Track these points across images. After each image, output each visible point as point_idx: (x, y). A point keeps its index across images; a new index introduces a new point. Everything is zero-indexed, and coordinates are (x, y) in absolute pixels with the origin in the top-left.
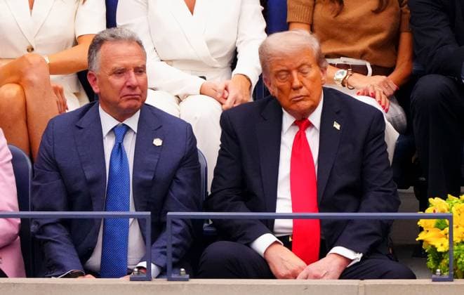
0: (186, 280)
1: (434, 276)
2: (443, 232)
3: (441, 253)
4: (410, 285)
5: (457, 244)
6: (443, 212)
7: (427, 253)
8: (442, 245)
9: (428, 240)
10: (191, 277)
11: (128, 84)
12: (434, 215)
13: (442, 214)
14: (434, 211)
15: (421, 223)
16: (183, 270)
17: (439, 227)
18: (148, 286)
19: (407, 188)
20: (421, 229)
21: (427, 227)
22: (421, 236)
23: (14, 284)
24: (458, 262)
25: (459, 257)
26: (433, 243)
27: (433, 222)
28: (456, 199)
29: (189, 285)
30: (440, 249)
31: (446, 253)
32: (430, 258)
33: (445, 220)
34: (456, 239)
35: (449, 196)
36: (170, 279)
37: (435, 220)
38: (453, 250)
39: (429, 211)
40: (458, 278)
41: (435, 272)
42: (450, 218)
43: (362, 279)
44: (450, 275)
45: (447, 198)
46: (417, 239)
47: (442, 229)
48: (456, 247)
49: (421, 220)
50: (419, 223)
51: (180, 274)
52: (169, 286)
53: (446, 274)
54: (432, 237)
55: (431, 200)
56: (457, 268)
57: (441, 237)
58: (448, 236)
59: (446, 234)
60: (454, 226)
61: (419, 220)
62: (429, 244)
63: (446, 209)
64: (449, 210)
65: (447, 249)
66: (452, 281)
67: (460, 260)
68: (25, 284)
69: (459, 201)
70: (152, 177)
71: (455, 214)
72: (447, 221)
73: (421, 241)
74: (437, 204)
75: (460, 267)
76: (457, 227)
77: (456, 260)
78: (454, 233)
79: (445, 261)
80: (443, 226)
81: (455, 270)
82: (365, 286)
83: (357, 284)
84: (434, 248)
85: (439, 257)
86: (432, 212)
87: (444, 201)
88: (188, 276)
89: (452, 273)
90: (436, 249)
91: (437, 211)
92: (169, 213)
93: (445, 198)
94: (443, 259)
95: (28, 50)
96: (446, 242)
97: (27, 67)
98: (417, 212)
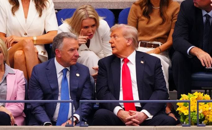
0: (87, 126)
1: (183, 124)
2: (186, 108)
3: (186, 116)
4: (174, 128)
5: (192, 112)
6: (186, 100)
7: (180, 116)
8: (186, 113)
9: (181, 110)
10: (90, 125)
11: (76, 55)
12: (183, 101)
13: (186, 101)
14: (183, 99)
15: (178, 104)
16: (86, 122)
17: (185, 105)
18: (72, 129)
19: (173, 91)
20: (178, 106)
21: (181, 105)
22: (178, 109)
23: (21, 128)
24: (192, 119)
25: (193, 117)
26: (182, 112)
27: (182, 104)
28: (191, 95)
29: (88, 128)
30: (185, 114)
31: (187, 115)
32: (182, 117)
33: (187, 103)
34: (192, 110)
35: (189, 93)
36: (81, 126)
37: (183, 103)
38: (190, 114)
39: (181, 99)
40: (192, 125)
41: (183, 123)
42: (189, 102)
43: (155, 126)
44: (189, 124)
45: (188, 94)
46: (176, 110)
47: (186, 106)
48: (191, 113)
49: (178, 103)
50: (177, 104)
51: (85, 124)
52: (81, 129)
53: (188, 124)
54: (182, 109)
55: (182, 95)
56: (192, 121)
57: (186, 109)
58: (188, 109)
59: (188, 108)
60: (191, 105)
61: (177, 103)
62: (181, 112)
63: (187, 99)
64: (188, 99)
65: (188, 114)
66: (190, 126)
67: (193, 118)
68: (25, 128)
69: (193, 95)
70: (77, 88)
71: (191, 100)
72: (188, 103)
73: (178, 111)
74: (184, 97)
75: (193, 121)
76: (192, 106)
77: (192, 118)
78: (191, 108)
79: (187, 119)
80: (186, 105)
81: (191, 122)
82: (156, 128)
83: (153, 128)
84: (183, 114)
85: (185, 117)
86: (182, 100)
87: (187, 95)
88: (88, 125)
89: (190, 123)
90: (184, 114)
91: (184, 99)
93: (187, 94)
94: (186, 118)
95: (25, 34)
96: (188, 111)
97: (25, 43)
98: (176, 100)
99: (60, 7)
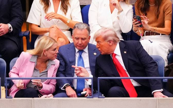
0: (104, 98)
10: (105, 97)
16: (103, 95)
18: (92, 100)
29: (105, 99)
36: (99, 98)
51: (102, 96)
52: (99, 100)
82: (158, 99)
83: (156, 99)
88: (104, 96)
92: (98, 77)
99: (86, 3)
